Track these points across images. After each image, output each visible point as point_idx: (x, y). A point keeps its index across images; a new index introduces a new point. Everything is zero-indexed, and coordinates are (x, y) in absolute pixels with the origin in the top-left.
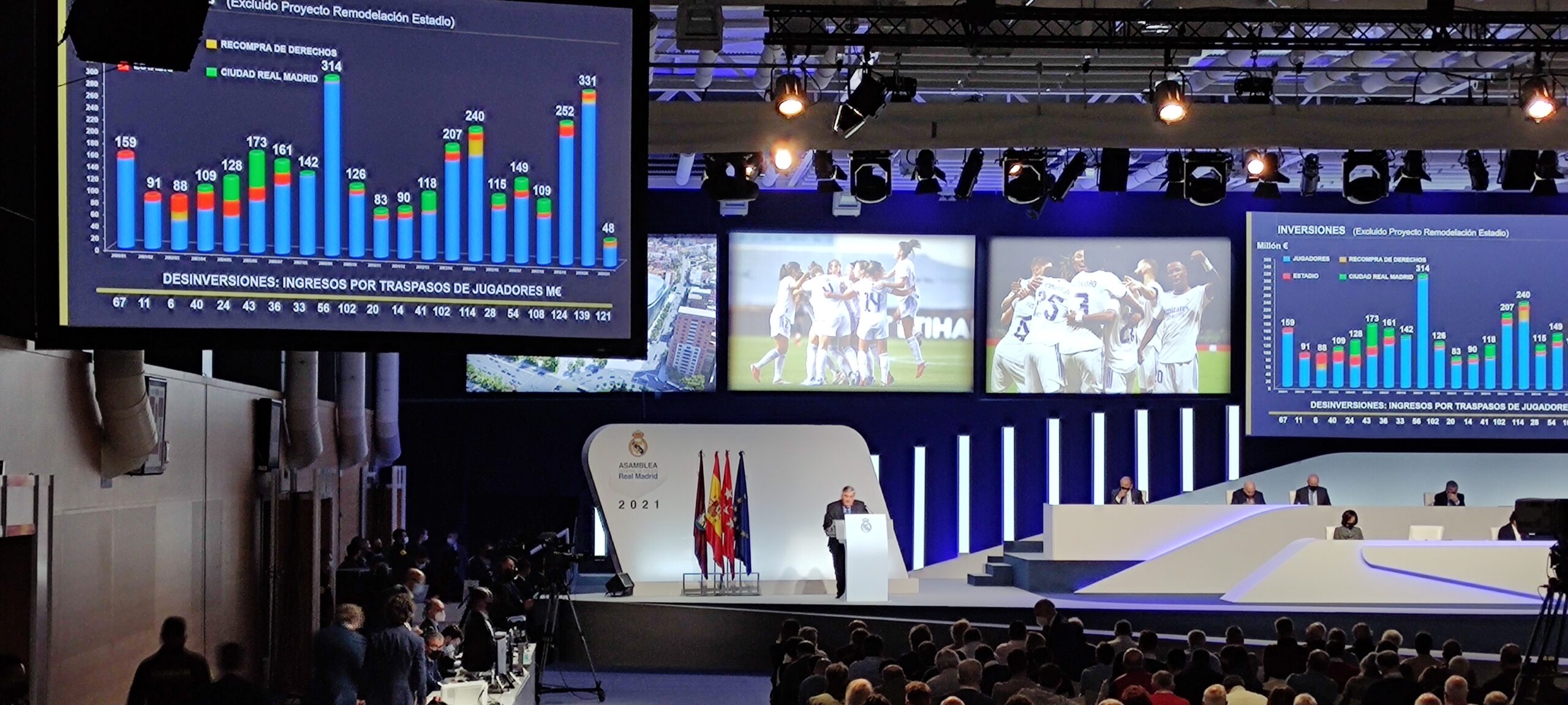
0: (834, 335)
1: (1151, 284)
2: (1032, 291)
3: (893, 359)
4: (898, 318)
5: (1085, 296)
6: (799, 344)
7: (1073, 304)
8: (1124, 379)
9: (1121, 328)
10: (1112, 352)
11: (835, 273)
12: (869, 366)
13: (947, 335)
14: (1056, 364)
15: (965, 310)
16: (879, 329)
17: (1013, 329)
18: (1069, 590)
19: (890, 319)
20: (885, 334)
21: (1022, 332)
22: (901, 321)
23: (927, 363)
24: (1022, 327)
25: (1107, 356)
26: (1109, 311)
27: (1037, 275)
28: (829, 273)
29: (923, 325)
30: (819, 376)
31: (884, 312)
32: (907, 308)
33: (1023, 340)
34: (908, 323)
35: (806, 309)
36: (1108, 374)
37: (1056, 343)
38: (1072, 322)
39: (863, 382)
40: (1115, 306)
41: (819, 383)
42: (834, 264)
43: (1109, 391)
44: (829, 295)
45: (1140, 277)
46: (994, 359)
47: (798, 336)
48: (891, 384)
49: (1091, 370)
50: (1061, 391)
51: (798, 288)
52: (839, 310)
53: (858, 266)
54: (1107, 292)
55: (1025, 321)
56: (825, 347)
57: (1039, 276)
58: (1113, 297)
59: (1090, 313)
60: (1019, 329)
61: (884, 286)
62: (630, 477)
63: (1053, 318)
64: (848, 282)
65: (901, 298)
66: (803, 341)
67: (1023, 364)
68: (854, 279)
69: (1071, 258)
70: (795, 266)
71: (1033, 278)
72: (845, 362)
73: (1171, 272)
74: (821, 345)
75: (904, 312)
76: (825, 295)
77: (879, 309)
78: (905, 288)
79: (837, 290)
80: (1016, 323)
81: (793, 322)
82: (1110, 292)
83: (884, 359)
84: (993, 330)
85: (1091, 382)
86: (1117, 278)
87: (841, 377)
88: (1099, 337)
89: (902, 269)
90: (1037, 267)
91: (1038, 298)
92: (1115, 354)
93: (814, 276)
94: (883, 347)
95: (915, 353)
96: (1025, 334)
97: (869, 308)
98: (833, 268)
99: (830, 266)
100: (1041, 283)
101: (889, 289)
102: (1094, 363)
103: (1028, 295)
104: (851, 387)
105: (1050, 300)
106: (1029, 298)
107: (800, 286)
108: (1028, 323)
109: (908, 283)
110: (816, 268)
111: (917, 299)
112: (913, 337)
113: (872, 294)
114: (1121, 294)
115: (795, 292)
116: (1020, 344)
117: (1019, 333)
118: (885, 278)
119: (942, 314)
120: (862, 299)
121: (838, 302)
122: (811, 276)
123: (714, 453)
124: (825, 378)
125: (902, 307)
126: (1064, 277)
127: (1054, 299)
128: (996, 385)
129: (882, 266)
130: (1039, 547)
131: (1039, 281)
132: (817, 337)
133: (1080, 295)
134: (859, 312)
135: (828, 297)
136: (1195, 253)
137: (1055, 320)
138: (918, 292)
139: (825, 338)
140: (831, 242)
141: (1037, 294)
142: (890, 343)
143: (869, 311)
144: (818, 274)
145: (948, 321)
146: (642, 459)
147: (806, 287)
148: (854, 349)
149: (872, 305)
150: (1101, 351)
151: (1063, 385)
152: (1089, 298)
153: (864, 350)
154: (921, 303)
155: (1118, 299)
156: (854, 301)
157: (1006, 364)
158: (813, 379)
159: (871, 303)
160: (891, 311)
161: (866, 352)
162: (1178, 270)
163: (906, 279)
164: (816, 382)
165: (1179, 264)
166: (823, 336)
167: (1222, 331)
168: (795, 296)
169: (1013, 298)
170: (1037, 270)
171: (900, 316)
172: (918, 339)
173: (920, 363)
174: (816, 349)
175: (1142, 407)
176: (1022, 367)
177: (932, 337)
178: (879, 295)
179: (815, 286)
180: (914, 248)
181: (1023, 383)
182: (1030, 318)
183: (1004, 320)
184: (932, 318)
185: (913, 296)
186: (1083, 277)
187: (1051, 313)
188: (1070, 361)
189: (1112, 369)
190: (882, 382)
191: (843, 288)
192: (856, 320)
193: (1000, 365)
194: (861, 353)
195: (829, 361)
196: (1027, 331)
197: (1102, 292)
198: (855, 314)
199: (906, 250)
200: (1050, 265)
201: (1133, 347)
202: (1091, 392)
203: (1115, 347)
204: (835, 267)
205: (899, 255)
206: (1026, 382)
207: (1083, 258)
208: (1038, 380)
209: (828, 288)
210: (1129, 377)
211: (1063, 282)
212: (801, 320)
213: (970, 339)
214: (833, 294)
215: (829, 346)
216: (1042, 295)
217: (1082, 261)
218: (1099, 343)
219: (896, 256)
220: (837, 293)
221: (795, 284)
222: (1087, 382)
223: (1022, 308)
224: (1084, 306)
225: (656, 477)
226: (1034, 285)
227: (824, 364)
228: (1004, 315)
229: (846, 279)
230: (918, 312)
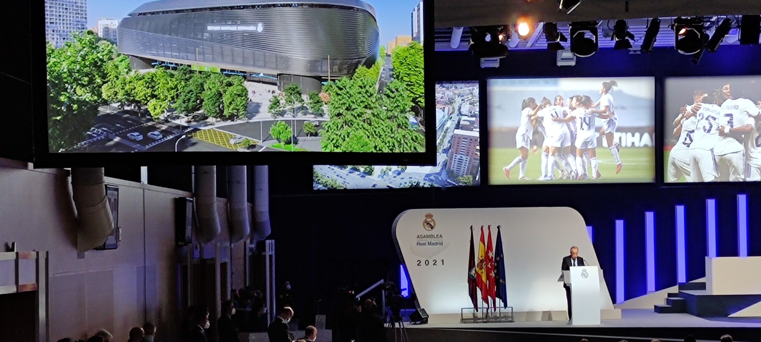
0: (559, 146)
2: (694, 114)
3: (600, 161)
4: (603, 134)
5: (731, 115)
6: (536, 153)
7: (723, 121)
8: (759, 171)
9: (756, 137)
10: (751, 154)
11: (559, 105)
12: (584, 166)
13: (637, 144)
14: (712, 162)
15: (648, 127)
16: (589, 142)
17: (682, 139)
18: (724, 314)
19: (597, 135)
20: (594, 145)
21: (688, 141)
22: (605, 136)
23: (623, 164)
24: (688, 138)
25: (747, 156)
26: (748, 126)
27: (697, 102)
28: (555, 105)
29: (620, 138)
30: (549, 174)
31: (593, 130)
32: (609, 127)
33: (688, 146)
34: (610, 137)
35: (540, 129)
36: (747, 168)
37: (711, 148)
38: (722, 133)
39: (580, 177)
40: (752, 122)
41: (550, 179)
42: (558, 98)
44: (555, 119)
46: (669, 159)
47: (535, 147)
48: (599, 178)
49: (736, 165)
50: (715, 180)
51: (534, 115)
52: (563, 129)
53: (574, 99)
54: (746, 113)
55: (690, 134)
56: (553, 154)
57: (699, 103)
58: (750, 116)
59: (734, 127)
60: (686, 139)
61: (593, 112)
62: (424, 244)
63: (709, 131)
64: (568, 111)
65: (605, 120)
66: (539, 150)
67: (689, 163)
68: (573, 109)
69: (721, 90)
70: (532, 100)
71: (694, 105)
72: (567, 164)
74: (550, 154)
75: (607, 130)
76: (552, 119)
77: (589, 128)
78: (607, 113)
79: (561, 116)
80: (683, 135)
81: (531, 138)
82: (748, 113)
83: (594, 162)
84: (668, 140)
85: (736, 174)
86: (752, 103)
87: (565, 174)
88: (741, 143)
89: (605, 101)
90: (696, 97)
91: (699, 118)
92: (752, 155)
93: (545, 107)
94: (593, 154)
95: (615, 157)
96: (689, 142)
97: (583, 127)
98: (558, 101)
99: (556, 100)
100: (700, 108)
101: (597, 114)
102: (738, 161)
103: (692, 116)
104: (572, 181)
105: (707, 119)
106: (693, 118)
107: (535, 114)
108: (692, 135)
109: (609, 110)
110: (546, 102)
111: (616, 121)
112: (614, 146)
113: (585, 118)
114: (756, 114)
115: (533, 118)
116: (686, 149)
117: (686, 142)
118: (593, 107)
119: (633, 130)
120: (578, 121)
121: (561, 125)
122: (543, 107)
123: (481, 227)
124: (554, 176)
125: (605, 127)
126: (716, 103)
127: (709, 119)
128: (671, 177)
129: (591, 99)
130: (703, 286)
131: (699, 106)
132: (548, 148)
133: (727, 115)
134: (576, 130)
135: (555, 120)
137: (711, 132)
138: (616, 116)
139: (553, 149)
140: (556, 84)
141: (698, 115)
142: (598, 150)
143: (583, 129)
144: (547, 106)
145: (637, 135)
146: (433, 232)
147: (540, 114)
148: (573, 155)
149: (585, 126)
150: (742, 153)
151: (717, 176)
152: (734, 117)
153: (580, 156)
154: (618, 124)
155: (754, 117)
156: (573, 123)
157: (678, 163)
158: (546, 176)
159: (584, 124)
160: (598, 129)
161: (582, 157)
163: (607, 107)
164: (548, 178)
166: (552, 146)
168: (532, 120)
169: (682, 118)
170: (698, 99)
171: (604, 132)
172: (617, 147)
173: (618, 163)
174: (547, 156)
176: (689, 165)
177: (626, 147)
178: (590, 118)
179: (546, 113)
180: (613, 87)
181: (689, 175)
182: (693, 131)
183: (676, 133)
184: (626, 133)
185: (613, 119)
186: (729, 102)
187: (707, 127)
188: (721, 160)
189: (751, 164)
190: (592, 177)
191: (565, 115)
192: (574, 136)
193: (674, 164)
194: (578, 158)
195: (556, 163)
196: (692, 141)
197: (742, 113)
198: (573, 132)
199: (607, 89)
200: (706, 95)
202: (736, 181)
203: (753, 150)
204: (559, 101)
205: (603, 92)
206: (691, 175)
207: (729, 90)
208: (699, 172)
209: (555, 115)
211: (715, 107)
212: (537, 136)
213: (652, 147)
214: (558, 119)
215: (556, 154)
216: (701, 116)
217: (728, 92)
218: (741, 147)
219: (601, 92)
220: (561, 118)
221: (532, 112)
222: (734, 173)
223: (687, 124)
224: (730, 122)
225: (441, 244)
226: (695, 109)
227: (553, 166)
228: (675, 130)
229: (566, 109)
230: (616, 130)
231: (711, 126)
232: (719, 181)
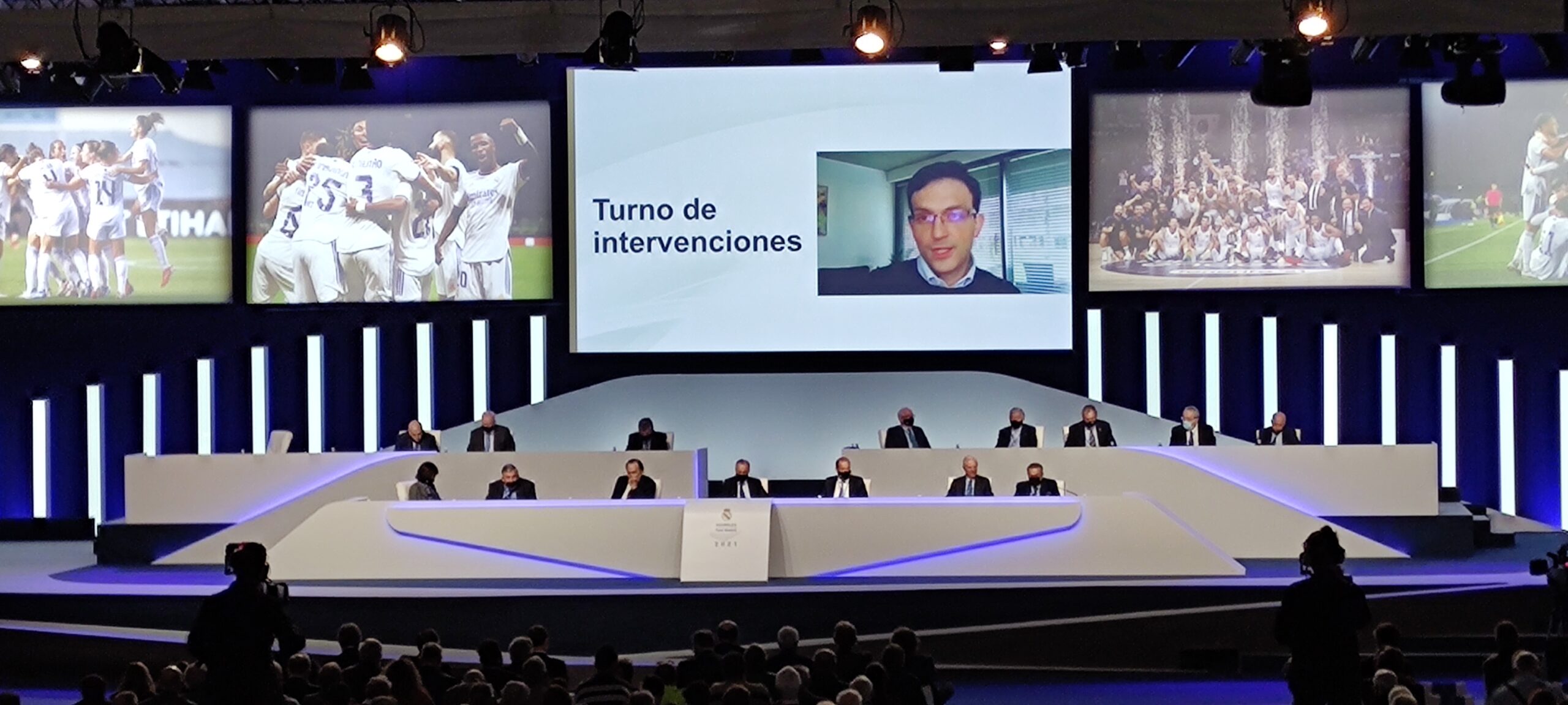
0: (58, 234)
1: (450, 163)
2: (302, 174)
3: (132, 263)
4: (137, 212)
5: (368, 179)
6: (17, 247)
7: (353, 190)
8: (419, 282)
9: (414, 219)
10: (403, 250)
11: (58, 157)
12: (102, 273)
13: (199, 232)
14: (333, 266)
15: (220, 200)
16: (113, 227)
17: (279, 223)
19: (128, 214)
20: (122, 233)
21: (290, 227)
22: (141, 217)
23: (174, 268)
24: (290, 221)
25: (397, 255)
26: (399, 198)
27: (308, 154)
28: (51, 157)
29: (169, 221)
30: (41, 287)
33: (291, 236)
34: (151, 218)
35: (24, 203)
36: (398, 277)
37: (332, 240)
38: (352, 212)
39: (96, 293)
40: (406, 191)
41: (41, 295)
42: (57, 145)
43: (399, 298)
44: (51, 184)
45: (437, 154)
46: (256, 260)
47: (15, 237)
48: (130, 295)
49: (377, 272)
50: (340, 300)
51: (13, 177)
52: (63, 203)
53: (86, 147)
54: (395, 174)
55: (293, 213)
56: (48, 250)
57: (311, 155)
59: (374, 201)
60: (286, 223)
61: (120, 172)
63: (328, 208)
64: (75, 169)
65: (141, 186)
66: (22, 242)
67: (291, 267)
68: (83, 165)
69: (349, 131)
70: (10, 149)
71: (302, 158)
72: (73, 268)
73: (476, 146)
74: (43, 248)
75: (145, 205)
76: (46, 185)
77: (113, 202)
78: (146, 174)
79: (61, 178)
80: (282, 216)
81: (8, 220)
82: (399, 174)
83: (121, 264)
84: (256, 222)
85: (377, 287)
86: (407, 155)
87: (68, 287)
88: (385, 229)
89: (141, 150)
90: (307, 144)
91: (310, 183)
92: (406, 253)
93: (33, 161)
94: (121, 251)
95: (159, 255)
96: (293, 228)
97: (102, 200)
98: (57, 151)
99: (52, 148)
100: (312, 164)
101: (126, 175)
102: (380, 264)
103: (297, 179)
104: (80, 300)
105: (325, 185)
107: (16, 174)
108: (297, 214)
109: (149, 167)
110: (36, 152)
111: (160, 188)
112: (157, 235)
113: (104, 183)
114: (413, 176)
115: (10, 181)
116: (287, 242)
117: (287, 228)
118: (120, 162)
119: (192, 206)
120: (93, 189)
122: (29, 161)
124: (49, 290)
125: (142, 199)
126: (341, 156)
127: (329, 184)
128: (258, 294)
129: (117, 146)
131: (310, 161)
132: (38, 238)
133: (362, 178)
134: (89, 204)
135: (51, 187)
136: (504, 122)
137: (332, 210)
138: (161, 179)
139: (48, 239)
140: (53, 118)
141: (308, 177)
142: (128, 243)
143: (101, 203)
144: (38, 159)
145: (200, 215)
147: (24, 174)
148: (84, 252)
149: (105, 197)
150: (388, 249)
151: (342, 292)
152: (373, 181)
153: (95, 252)
154: (164, 193)
155: (410, 182)
156: (82, 191)
157: (272, 268)
158: (34, 290)
159: (104, 194)
160: (129, 204)
161: (99, 255)
162: (485, 143)
163: (146, 162)
164: (38, 295)
165: (485, 136)
166: (46, 235)
167: (541, 219)
169: (279, 184)
171: (139, 209)
172: (163, 237)
173: (166, 267)
174: (37, 253)
176: (291, 270)
177: (180, 236)
178: (113, 183)
179: (34, 173)
180: (155, 124)
181: (292, 290)
182: (300, 208)
183: (268, 210)
184: (180, 212)
185: (156, 184)
186: (365, 155)
187: (326, 202)
188: (350, 261)
189: (403, 270)
190: (119, 292)
191: (69, 176)
192: (86, 216)
193: (264, 269)
194: (93, 258)
195: (53, 268)
196: (296, 225)
197: (389, 174)
198: (84, 209)
199: (146, 127)
200: (323, 141)
201: (428, 244)
202: (377, 300)
203: (407, 243)
204: (59, 150)
205: (137, 134)
206: (295, 290)
207: (365, 131)
208: (311, 287)
209: (50, 176)
210: (425, 281)
211: (340, 162)
212: (18, 216)
213: (227, 236)
214: (56, 183)
215: (53, 249)
216: (314, 179)
217: (363, 135)
218: (386, 238)
219: (133, 134)
220: (61, 183)
221: (10, 171)
222: (373, 287)
223: (289, 195)
224: (367, 192)
226: (303, 166)
227: (47, 272)
228: (267, 205)
229: (71, 165)
230: (162, 204)
231: (332, 199)
232: (345, 300)
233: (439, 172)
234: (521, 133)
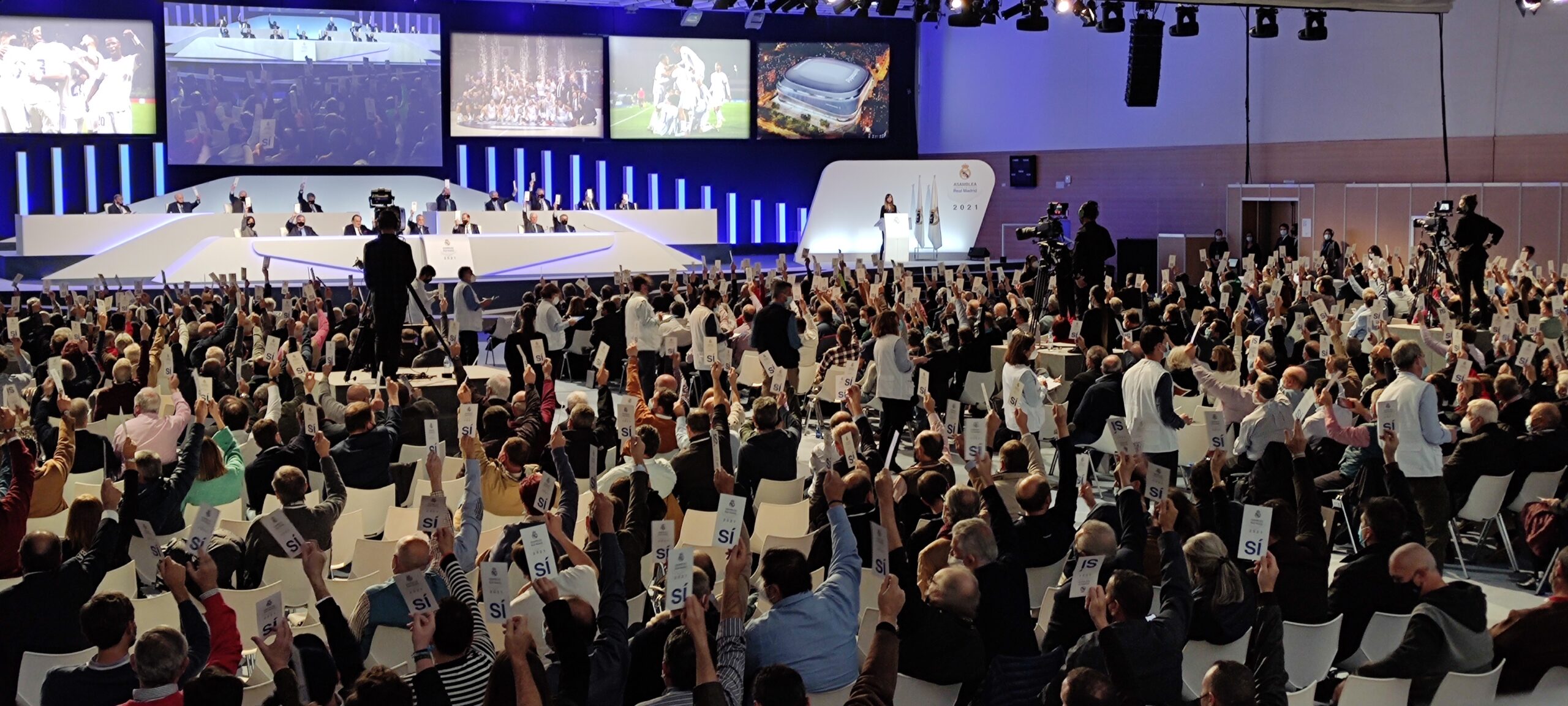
1: (93, 53)
5: (42, 61)
7: (34, 67)
8: (75, 123)
9: (71, 85)
10: (65, 103)
14: (22, 112)
25: (62, 106)
27: (4, 44)
37: (21, 96)
38: (33, 80)
40: (67, 69)
43: (65, 131)
45: (85, 48)
49: (49, 116)
50: (26, 132)
54: (60, 59)
57: (6, 45)
58: (65, 62)
59: (47, 74)
63: (18, 77)
69: (31, 32)
73: (109, 45)
82: (62, 59)
85: (50, 125)
86: (67, 48)
92: (67, 105)
100: (7, 50)
102: (51, 111)
126: (25, 46)
127: (18, 63)
131: (5, 49)
133: (39, 60)
136: (126, 31)
141: (5, 59)
150: (56, 102)
151: (28, 127)
155: (69, 64)
162: (114, 43)
165: (114, 40)
167: (149, 88)
175: (90, 143)
187: (16, 73)
189: (65, 115)
200: (14, 37)
201: (81, 99)
207: (40, 33)
210: (80, 122)
217: (40, 35)
218: (54, 96)
222: (47, 124)
224: (43, 69)
231: (21, 72)
233: (87, 58)
234: (136, 38)
